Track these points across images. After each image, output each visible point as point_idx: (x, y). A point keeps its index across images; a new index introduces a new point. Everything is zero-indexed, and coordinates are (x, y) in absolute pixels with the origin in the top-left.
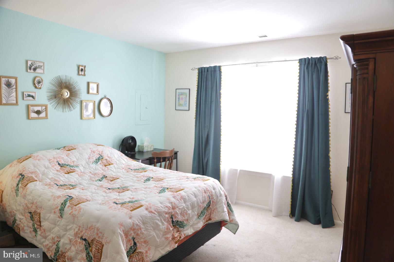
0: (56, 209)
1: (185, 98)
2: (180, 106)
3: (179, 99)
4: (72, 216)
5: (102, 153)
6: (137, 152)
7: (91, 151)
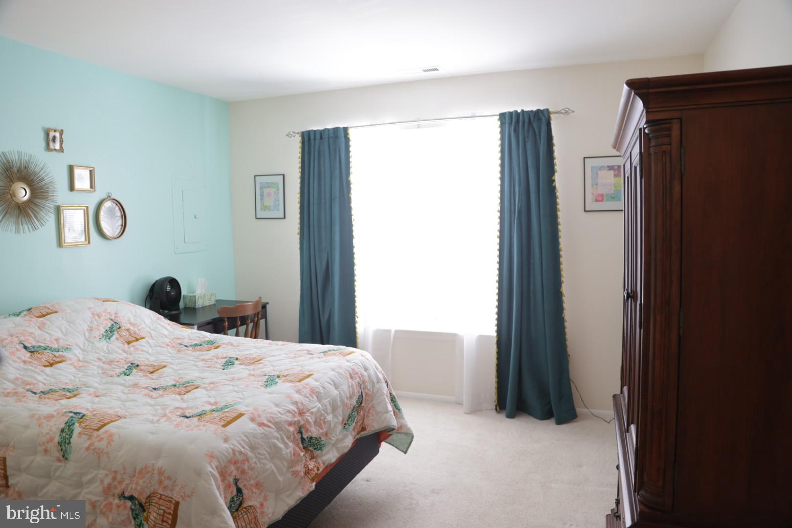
0: (48, 442)
1: (275, 194)
2: (265, 211)
3: (262, 195)
4: (94, 453)
5: (116, 317)
6: (182, 309)
7: (93, 314)
